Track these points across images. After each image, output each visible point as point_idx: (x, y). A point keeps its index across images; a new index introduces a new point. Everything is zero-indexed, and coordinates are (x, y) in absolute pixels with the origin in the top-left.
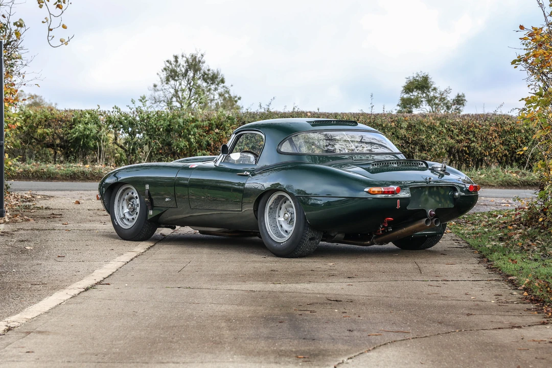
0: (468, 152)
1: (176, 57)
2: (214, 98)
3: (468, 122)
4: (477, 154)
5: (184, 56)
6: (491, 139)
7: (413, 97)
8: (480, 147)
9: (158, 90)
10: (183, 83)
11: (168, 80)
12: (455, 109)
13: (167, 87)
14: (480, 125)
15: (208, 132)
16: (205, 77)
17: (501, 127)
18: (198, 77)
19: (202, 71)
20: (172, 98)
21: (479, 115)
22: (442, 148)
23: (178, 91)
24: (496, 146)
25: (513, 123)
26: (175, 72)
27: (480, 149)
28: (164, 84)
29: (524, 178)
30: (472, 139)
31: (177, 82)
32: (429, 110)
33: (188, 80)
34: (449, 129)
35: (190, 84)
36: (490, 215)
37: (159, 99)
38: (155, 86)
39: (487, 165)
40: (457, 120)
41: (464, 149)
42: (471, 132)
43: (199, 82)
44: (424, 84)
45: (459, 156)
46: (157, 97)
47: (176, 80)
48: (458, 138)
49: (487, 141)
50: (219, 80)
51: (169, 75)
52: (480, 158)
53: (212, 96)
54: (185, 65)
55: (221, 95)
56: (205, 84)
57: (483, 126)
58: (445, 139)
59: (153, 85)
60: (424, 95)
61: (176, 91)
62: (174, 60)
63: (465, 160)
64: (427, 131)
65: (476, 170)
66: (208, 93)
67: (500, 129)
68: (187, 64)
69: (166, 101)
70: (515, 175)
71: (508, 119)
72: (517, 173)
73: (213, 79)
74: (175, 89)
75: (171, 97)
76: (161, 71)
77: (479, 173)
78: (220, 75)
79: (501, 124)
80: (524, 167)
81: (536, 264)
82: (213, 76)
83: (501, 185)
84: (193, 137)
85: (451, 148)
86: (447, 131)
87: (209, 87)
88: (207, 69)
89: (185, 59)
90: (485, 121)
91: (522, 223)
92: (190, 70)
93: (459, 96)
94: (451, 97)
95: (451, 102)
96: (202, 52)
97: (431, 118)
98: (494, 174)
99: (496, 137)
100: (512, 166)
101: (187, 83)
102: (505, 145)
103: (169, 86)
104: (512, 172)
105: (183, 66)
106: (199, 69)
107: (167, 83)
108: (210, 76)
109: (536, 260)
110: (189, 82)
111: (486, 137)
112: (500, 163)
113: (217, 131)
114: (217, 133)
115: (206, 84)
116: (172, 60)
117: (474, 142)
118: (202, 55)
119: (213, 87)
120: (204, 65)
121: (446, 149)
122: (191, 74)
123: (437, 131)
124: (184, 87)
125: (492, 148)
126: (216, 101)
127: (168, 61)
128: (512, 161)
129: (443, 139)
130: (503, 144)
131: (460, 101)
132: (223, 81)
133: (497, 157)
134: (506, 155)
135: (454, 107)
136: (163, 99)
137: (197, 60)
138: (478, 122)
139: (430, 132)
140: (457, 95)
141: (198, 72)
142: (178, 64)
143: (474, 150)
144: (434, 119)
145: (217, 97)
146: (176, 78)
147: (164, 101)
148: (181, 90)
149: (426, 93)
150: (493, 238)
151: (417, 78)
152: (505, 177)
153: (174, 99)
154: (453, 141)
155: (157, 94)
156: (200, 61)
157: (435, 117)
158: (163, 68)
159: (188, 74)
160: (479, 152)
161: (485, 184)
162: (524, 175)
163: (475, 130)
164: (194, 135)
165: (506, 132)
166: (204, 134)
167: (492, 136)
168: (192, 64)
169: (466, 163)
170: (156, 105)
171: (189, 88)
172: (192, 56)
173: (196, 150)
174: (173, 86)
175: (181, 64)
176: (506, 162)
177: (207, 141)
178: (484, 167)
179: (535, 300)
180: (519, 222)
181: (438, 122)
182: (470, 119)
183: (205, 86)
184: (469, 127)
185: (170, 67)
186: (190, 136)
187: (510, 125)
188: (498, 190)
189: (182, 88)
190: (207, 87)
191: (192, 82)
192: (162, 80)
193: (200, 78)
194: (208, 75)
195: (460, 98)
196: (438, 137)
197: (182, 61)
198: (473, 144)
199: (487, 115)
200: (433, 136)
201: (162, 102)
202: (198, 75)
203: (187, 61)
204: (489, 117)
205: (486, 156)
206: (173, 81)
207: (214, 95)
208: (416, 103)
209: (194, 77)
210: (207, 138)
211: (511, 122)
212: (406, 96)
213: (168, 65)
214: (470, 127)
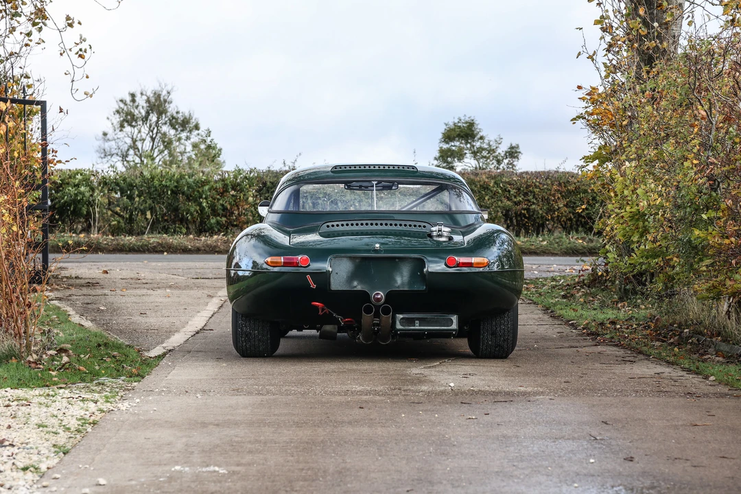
0: (527, 215)
1: (133, 96)
2: (185, 149)
3: (527, 181)
4: (538, 218)
5: (144, 93)
6: (553, 201)
7: (454, 148)
8: (541, 209)
9: (108, 140)
10: (143, 130)
11: (122, 126)
12: (508, 164)
13: (121, 135)
14: (541, 184)
15: (222, 194)
16: (173, 122)
17: (565, 187)
18: (164, 122)
19: (168, 114)
20: (128, 150)
21: (539, 172)
22: (498, 211)
23: (136, 141)
24: (559, 208)
25: (578, 182)
26: (133, 115)
27: (541, 212)
28: (118, 131)
29: (591, 245)
30: (532, 200)
31: (135, 128)
32: (474, 166)
33: (150, 126)
34: (505, 189)
35: (152, 132)
36: (553, 279)
37: (110, 152)
38: (105, 134)
39: (549, 231)
40: (515, 179)
41: (523, 212)
42: (531, 192)
43: (165, 129)
44: (468, 132)
45: (517, 221)
46: (107, 149)
47: (134, 127)
48: (515, 200)
49: (549, 203)
50: (191, 126)
51: (124, 120)
52: (541, 222)
53: (183, 147)
54: (145, 105)
55: (195, 146)
56: (172, 132)
57: (544, 185)
58: (501, 201)
59: (102, 133)
60: (469, 146)
61: (134, 141)
62: (131, 99)
63: (524, 225)
64: (479, 192)
65: (537, 236)
66: (177, 143)
67: (564, 189)
68: (148, 105)
69: (119, 154)
70: (581, 241)
71: (573, 176)
72: (583, 239)
73: (184, 124)
74: (132, 139)
75: (126, 149)
76: (112, 114)
77: (541, 239)
78: (194, 119)
79: (564, 183)
80: (591, 233)
81: (595, 312)
82: (183, 121)
83: (565, 252)
84: (204, 200)
85: (508, 211)
86: (502, 191)
87: (178, 136)
88: (176, 110)
89: (145, 98)
90: (546, 179)
91: (585, 285)
92: (152, 113)
93: (512, 148)
94: (502, 149)
95: (503, 154)
96: (169, 88)
97: (484, 177)
98: (557, 240)
99: (559, 198)
100: (577, 231)
101: (148, 129)
102: (570, 207)
103: (125, 133)
104: (578, 238)
105: (143, 107)
106: (165, 112)
107: (121, 131)
108: (179, 121)
109: (595, 309)
110: (152, 129)
111: (548, 198)
112: (564, 228)
113: (233, 192)
114: (233, 196)
115: (174, 131)
116: (128, 99)
117: (534, 203)
118: (169, 93)
119: (184, 135)
120: (171, 105)
121: (502, 212)
122: (153, 117)
123: (492, 191)
124: (144, 136)
125: (555, 211)
126: (188, 155)
127: (121, 101)
128: (578, 226)
129: (498, 201)
130: (566, 206)
131: (513, 153)
132: (197, 127)
133: (560, 222)
134: (570, 219)
135: (506, 161)
136: (115, 152)
137: (162, 99)
138: (538, 180)
139: (483, 192)
140: (509, 146)
141: (164, 116)
142: (136, 104)
143: (534, 214)
144: (488, 178)
145: (189, 148)
146: (134, 124)
147: (117, 154)
148: (140, 140)
149: (470, 143)
150: (556, 296)
151: (459, 124)
152: (569, 243)
153: (131, 152)
154: (509, 203)
155: (107, 145)
156: (165, 101)
157: (489, 175)
158: (114, 110)
159: (150, 117)
160: (540, 216)
161: (547, 251)
162: (591, 241)
163: (535, 190)
164: (206, 198)
165: (570, 192)
166: (218, 197)
167: (554, 197)
168: (155, 105)
169: (525, 229)
170: (106, 159)
171: (151, 137)
172: (155, 93)
173: (209, 216)
174: (129, 133)
175: (140, 104)
176: (571, 227)
177: (222, 205)
178: (545, 232)
179: (592, 334)
180: (582, 284)
181: (493, 181)
182: (528, 177)
183: (173, 134)
184: (528, 187)
185: (125, 109)
186: (201, 200)
187: (575, 184)
188: (561, 258)
189: (141, 136)
190: (175, 135)
191: (156, 128)
192: (114, 127)
193: (166, 123)
194: (177, 119)
195: (514, 151)
196: (492, 198)
197: (141, 101)
198: (533, 206)
199: (548, 172)
200: (486, 198)
201: (115, 156)
202: (164, 118)
203: (148, 101)
204: (551, 175)
205: (548, 220)
206: (129, 127)
207: (185, 146)
208: (460, 155)
209: (157, 122)
210: (221, 202)
211: (576, 181)
212: (445, 146)
213: (122, 105)
214: (530, 186)
